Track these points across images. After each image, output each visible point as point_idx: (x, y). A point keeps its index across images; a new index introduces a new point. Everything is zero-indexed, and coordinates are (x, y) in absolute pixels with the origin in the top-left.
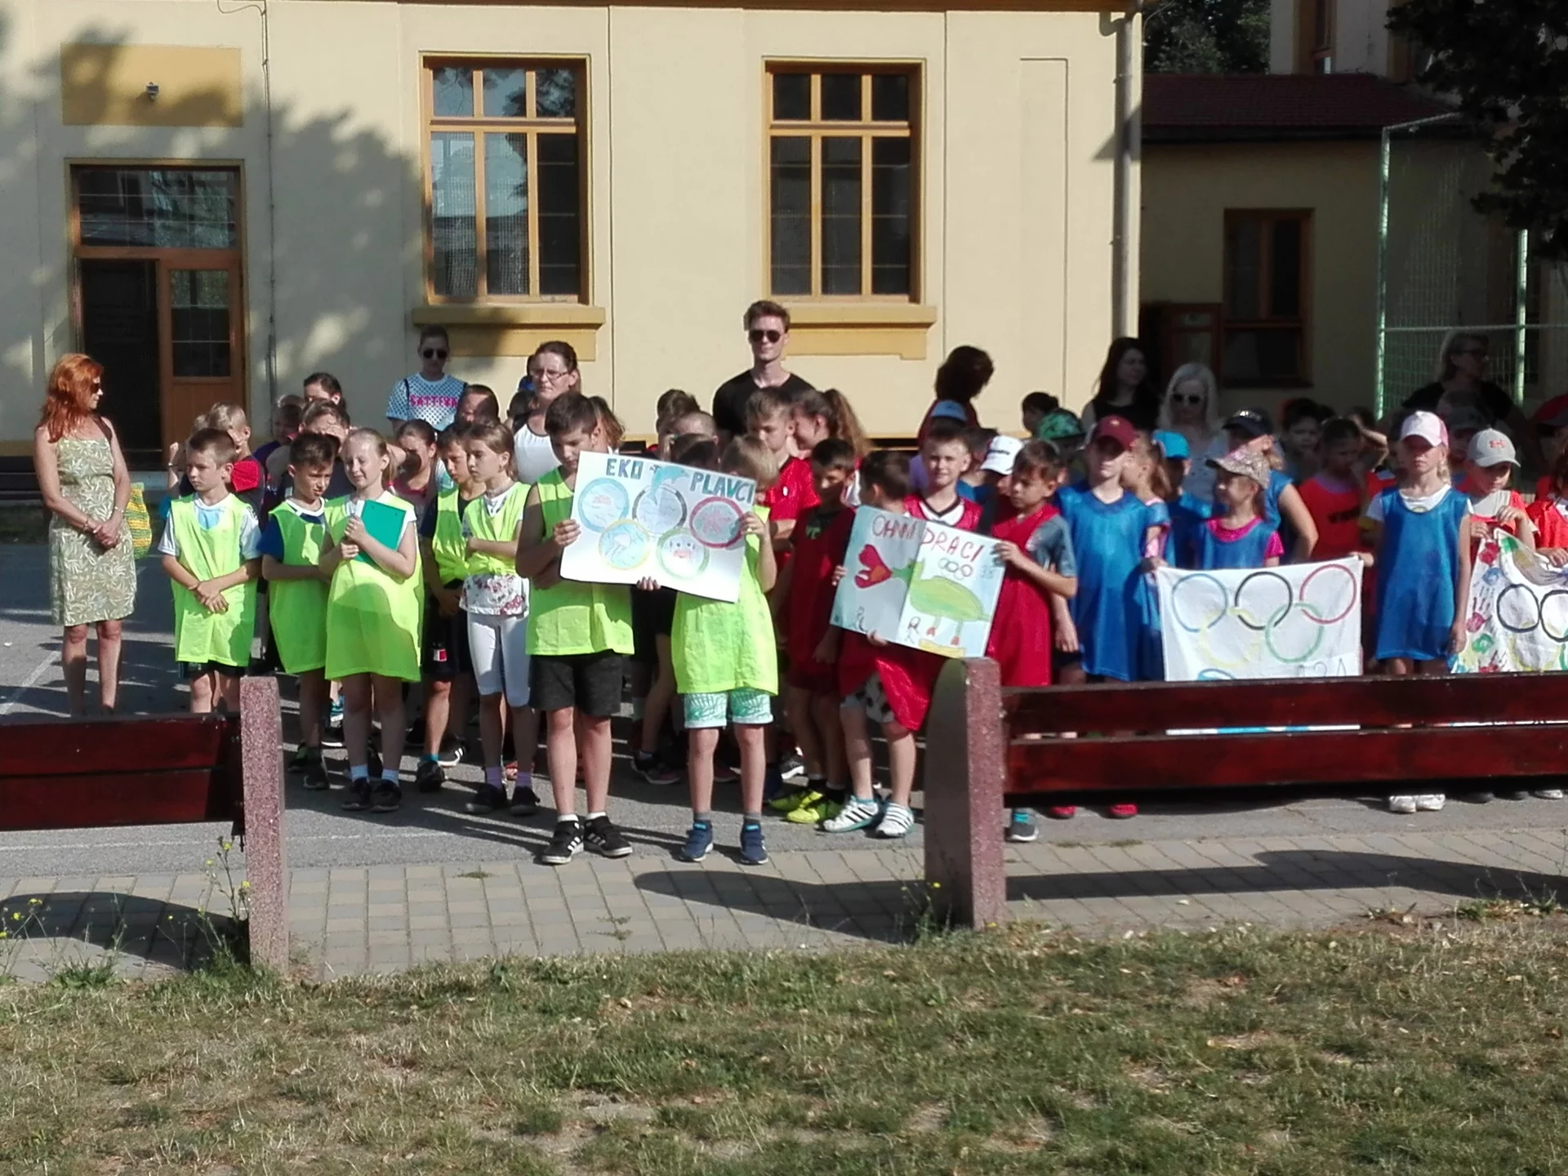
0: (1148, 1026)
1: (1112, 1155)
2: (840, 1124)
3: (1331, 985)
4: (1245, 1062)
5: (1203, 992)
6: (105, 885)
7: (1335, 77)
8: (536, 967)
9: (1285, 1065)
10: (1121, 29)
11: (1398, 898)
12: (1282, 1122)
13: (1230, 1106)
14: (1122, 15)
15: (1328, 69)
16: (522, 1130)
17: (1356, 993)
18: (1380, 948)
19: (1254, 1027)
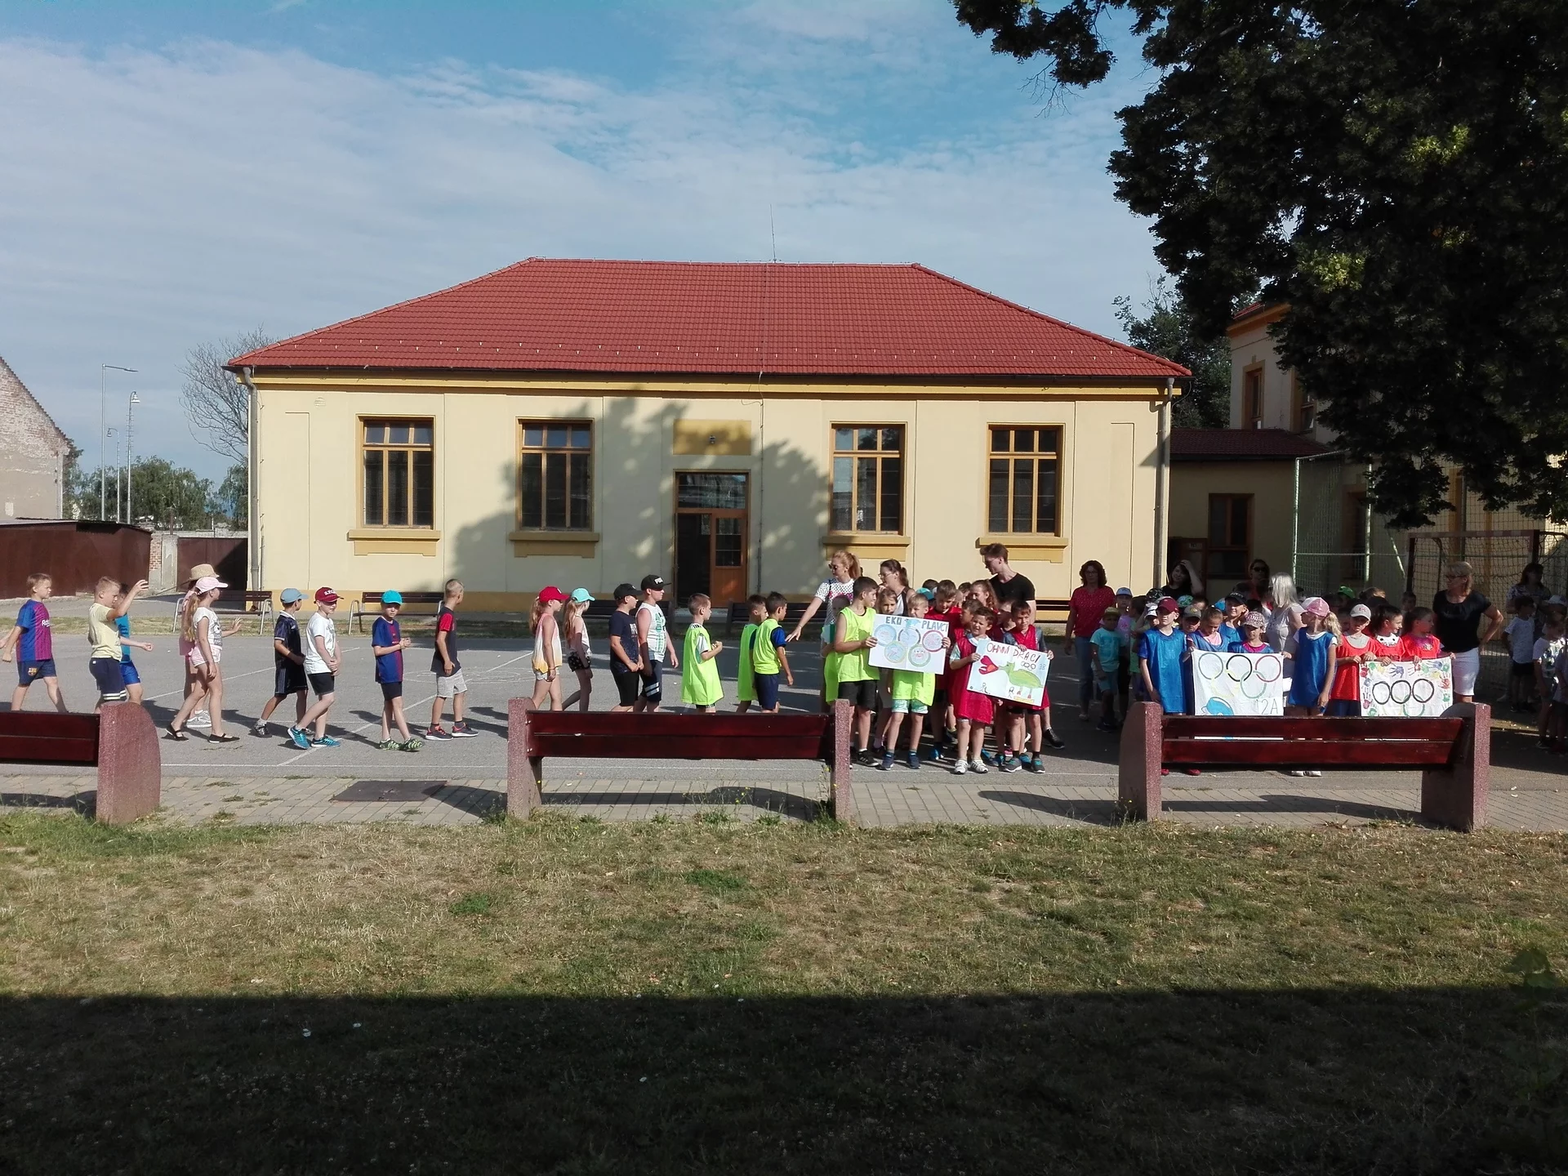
0: (1237, 865)
1: (1235, 913)
2: (1112, 895)
3: (1316, 852)
4: (1285, 881)
5: (1258, 853)
6: (759, 785)
7: (1263, 431)
8: (956, 827)
9: (1303, 883)
10: (1161, 409)
11: (1339, 818)
12: (1307, 905)
13: (1282, 897)
14: (1161, 403)
15: (1259, 427)
16: (975, 890)
17: (1330, 856)
18: (1334, 838)
19: (1285, 867)
